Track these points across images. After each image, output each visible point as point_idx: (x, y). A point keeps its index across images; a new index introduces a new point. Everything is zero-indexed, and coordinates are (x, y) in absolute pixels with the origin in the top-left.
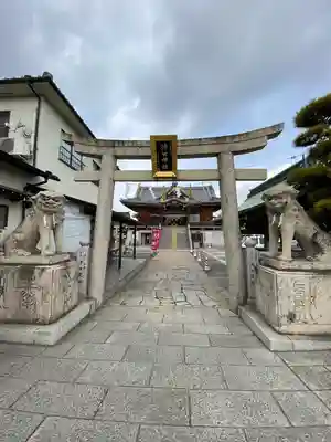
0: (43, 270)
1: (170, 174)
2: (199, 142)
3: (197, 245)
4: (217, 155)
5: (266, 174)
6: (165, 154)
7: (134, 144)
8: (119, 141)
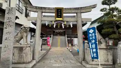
1: (61, 19)
2: (70, 9)
3: (70, 45)
4: (76, 13)
5: (91, 20)
6: (59, 13)
7: (49, 9)
8: (44, 7)
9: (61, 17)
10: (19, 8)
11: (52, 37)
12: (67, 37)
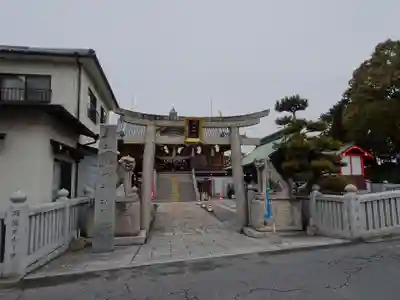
12: (197, 175)
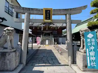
0: (9, 54)
2: (60, 10)
4: (65, 15)
6: (48, 14)
7: (37, 10)
9: (49, 19)
10: (9, 11)
11: (41, 36)
